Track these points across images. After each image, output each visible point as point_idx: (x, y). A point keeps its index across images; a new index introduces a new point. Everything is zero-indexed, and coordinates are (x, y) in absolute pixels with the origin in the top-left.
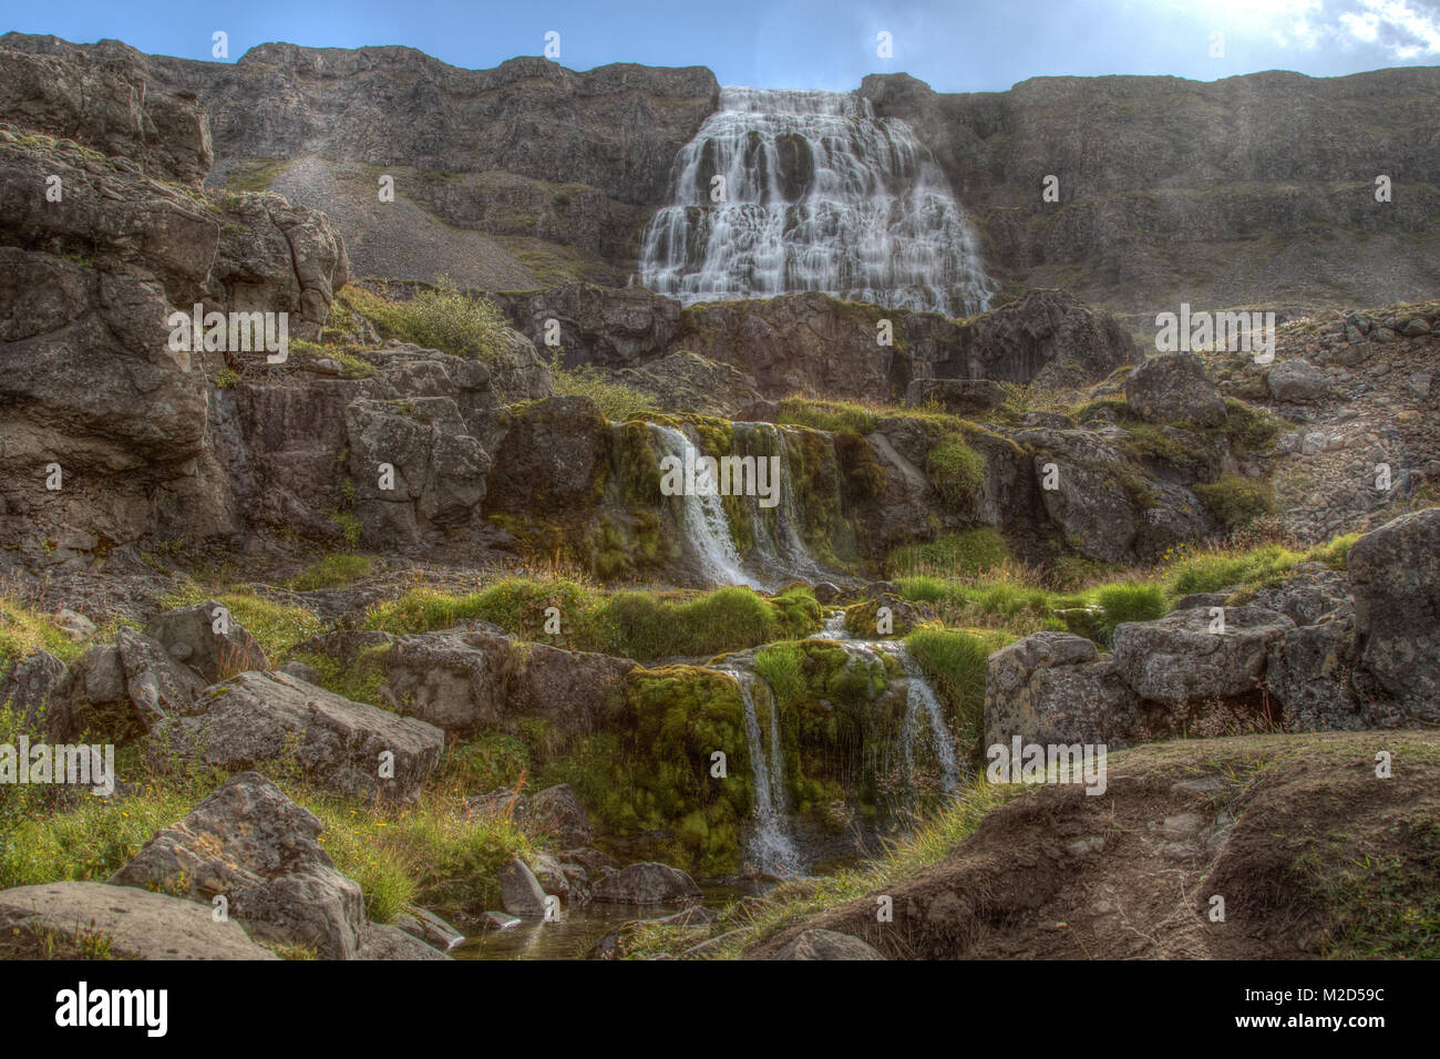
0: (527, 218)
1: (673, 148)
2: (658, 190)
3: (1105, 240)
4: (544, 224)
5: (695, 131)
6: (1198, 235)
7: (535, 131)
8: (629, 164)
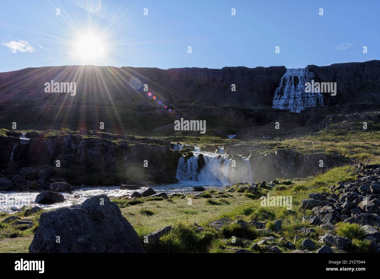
1: (279, 78)
2: (277, 85)
3: (341, 90)
5: (282, 76)
6: (355, 89)
8: (273, 81)
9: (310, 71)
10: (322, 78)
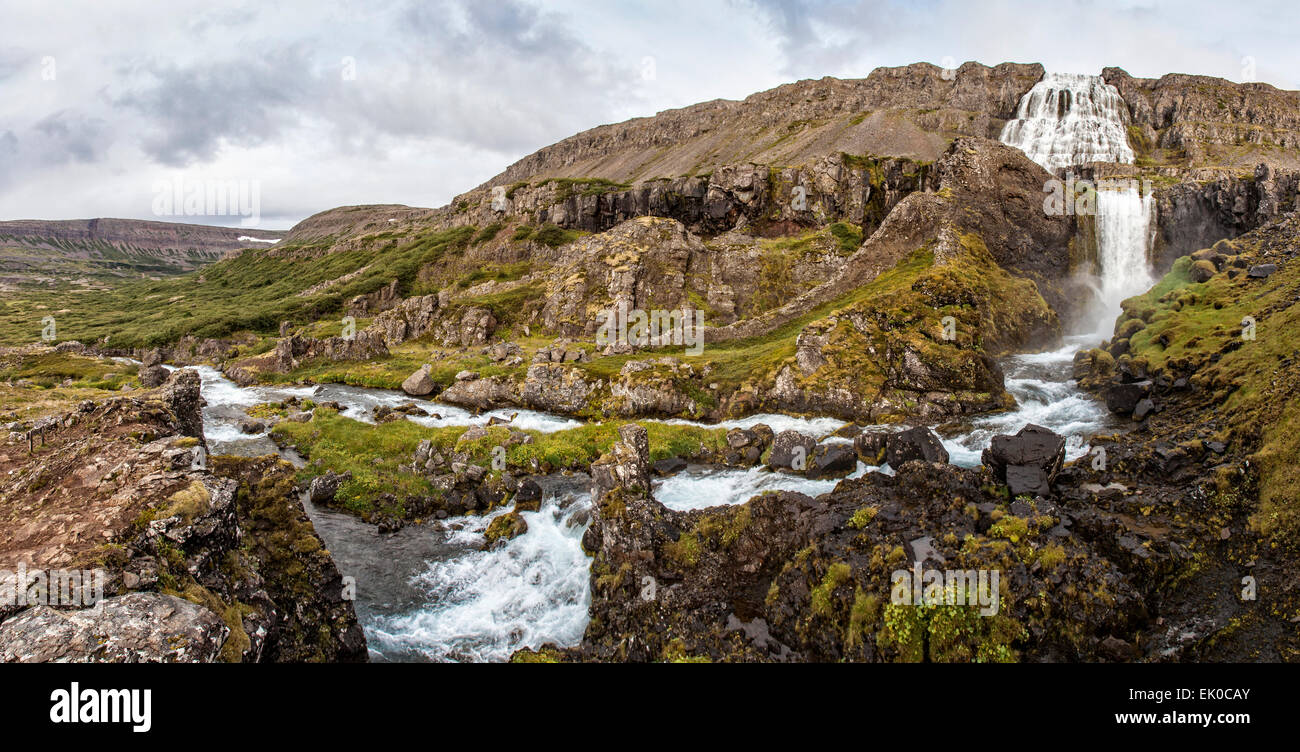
0: (954, 126)
1: (1020, 96)
2: (1012, 113)
4: (963, 128)
7: (965, 91)
8: (1004, 103)
9: (1107, 82)
10: (1138, 105)
